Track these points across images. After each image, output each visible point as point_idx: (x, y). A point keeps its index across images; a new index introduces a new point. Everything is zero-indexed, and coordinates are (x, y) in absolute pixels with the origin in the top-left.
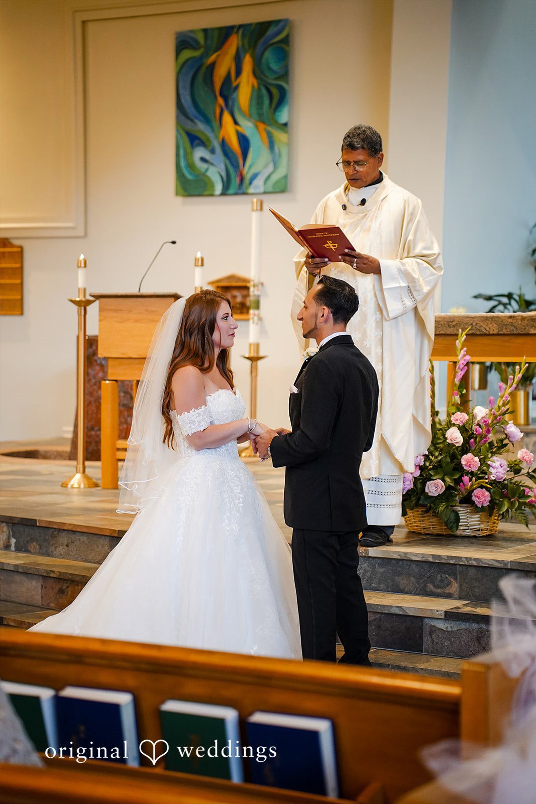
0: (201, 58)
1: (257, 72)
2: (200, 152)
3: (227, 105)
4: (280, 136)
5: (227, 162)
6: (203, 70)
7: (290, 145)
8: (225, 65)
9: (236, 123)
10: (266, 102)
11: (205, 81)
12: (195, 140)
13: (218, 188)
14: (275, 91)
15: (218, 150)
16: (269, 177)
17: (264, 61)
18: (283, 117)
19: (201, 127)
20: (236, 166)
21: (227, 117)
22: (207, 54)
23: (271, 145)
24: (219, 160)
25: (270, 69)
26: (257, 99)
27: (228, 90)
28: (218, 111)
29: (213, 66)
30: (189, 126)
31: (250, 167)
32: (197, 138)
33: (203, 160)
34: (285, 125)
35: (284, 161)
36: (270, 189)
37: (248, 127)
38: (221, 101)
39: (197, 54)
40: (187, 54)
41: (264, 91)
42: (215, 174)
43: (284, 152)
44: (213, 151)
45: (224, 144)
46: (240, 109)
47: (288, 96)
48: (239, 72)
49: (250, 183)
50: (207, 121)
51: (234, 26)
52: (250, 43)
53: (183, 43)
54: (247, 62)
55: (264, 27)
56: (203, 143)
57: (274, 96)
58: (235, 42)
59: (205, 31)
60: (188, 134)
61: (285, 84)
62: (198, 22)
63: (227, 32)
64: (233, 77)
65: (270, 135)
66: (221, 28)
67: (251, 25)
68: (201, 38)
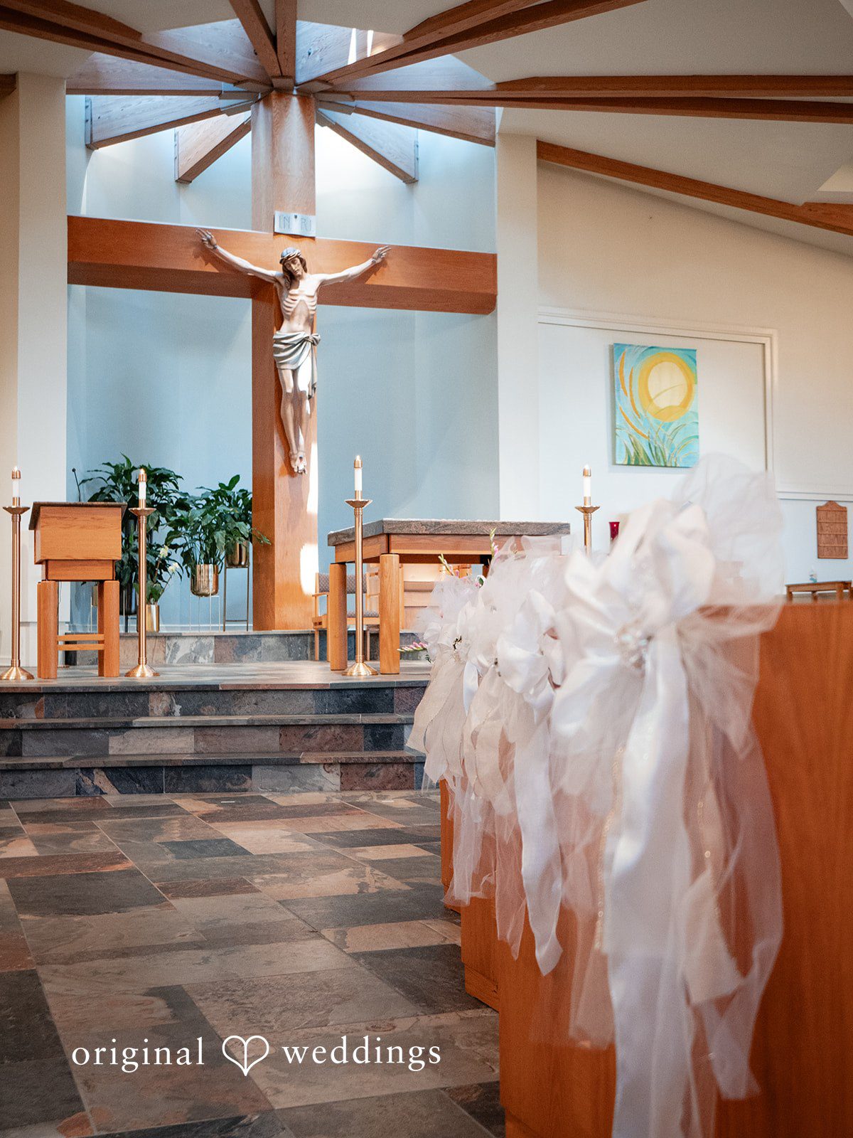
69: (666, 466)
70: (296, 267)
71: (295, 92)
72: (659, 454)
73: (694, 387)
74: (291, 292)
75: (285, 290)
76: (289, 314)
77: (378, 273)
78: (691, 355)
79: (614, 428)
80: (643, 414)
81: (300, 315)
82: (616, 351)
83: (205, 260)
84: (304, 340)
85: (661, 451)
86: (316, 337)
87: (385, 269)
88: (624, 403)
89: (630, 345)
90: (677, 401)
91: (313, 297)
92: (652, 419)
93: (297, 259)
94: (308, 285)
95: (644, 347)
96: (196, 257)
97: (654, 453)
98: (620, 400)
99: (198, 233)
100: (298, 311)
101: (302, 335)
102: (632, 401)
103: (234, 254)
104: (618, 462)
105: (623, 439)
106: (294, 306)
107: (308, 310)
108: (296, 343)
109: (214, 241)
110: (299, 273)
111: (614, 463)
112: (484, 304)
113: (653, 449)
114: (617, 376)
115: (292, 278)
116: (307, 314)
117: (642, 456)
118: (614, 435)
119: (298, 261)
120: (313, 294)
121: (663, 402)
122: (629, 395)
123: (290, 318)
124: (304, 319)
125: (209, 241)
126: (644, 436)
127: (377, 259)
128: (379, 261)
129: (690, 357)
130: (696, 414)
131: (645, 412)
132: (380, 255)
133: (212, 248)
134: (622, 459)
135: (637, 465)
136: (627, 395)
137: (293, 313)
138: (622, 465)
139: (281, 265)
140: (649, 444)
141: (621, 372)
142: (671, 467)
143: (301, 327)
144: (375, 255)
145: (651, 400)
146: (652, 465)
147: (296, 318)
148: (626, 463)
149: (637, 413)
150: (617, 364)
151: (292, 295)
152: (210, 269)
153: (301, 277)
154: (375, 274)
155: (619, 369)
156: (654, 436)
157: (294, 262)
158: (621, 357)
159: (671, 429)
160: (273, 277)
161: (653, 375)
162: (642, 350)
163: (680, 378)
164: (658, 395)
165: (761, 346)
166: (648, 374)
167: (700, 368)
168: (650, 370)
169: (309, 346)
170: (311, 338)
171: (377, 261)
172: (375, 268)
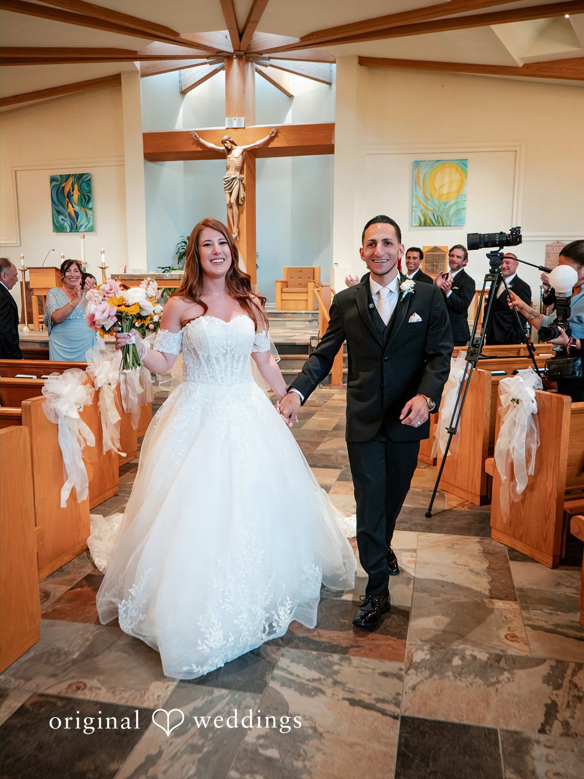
0: (60, 185)
1: (80, 189)
2: (61, 217)
3: (70, 201)
4: (89, 212)
5: (71, 221)
6: (60, 189)
7: (93, 215)
8: (68, 187)
9: (73, 207)
10: (84, 200)
11: (61, 192)
12: (59, 213)
13: (69, 230)
14: (87, 197)
15: (68, 217)
16: (86, 226)
17: (82, 187)
18: (90, 205)
19: (61, 208)
20: (74, 222)
21: (70, 205)
22: (61, 183)
23: (86, 215)
24: (68, 219)
25: (84, 189)
26: (80, 200)
27: (69, 196)
28: (67, 203)
29: (64, 187)
30: (57, 208)
31: (79, 222)
32: (60, 212)
33: (62, 219)
34: (91, 208)
35: (91, 220)
36: (87, 230)
37: (77, 208)
38: (67, 199)
39: (58, 183)
40: (54, 183)
41: (83, 197)
42: (67, 225)
43: (91, 218)
44: (66, 217)
45: (70, 215)
46: (74, 202)
47: (91, 199)
48: (73, 190)
49: (80, 228)
50: (63, 206)
51: (71, 175)
52: (77, 181)
53: (53, 179)
54: (76, 187)
55: (81, 175)
56: (62, 214)
57: (86, 199)
58: (71, 180)
59: (61, 176)
60: (56, 211)
61: (90, 195)
62: (58, 173)
63: (68, 176)
64: (71, 192)
65: (86, 212)
66: (66, 175)
67: (77, 174)
68: (59, 178)
69: (443, 226)
70: (229, 144)
71: (234, 57)
72: (440, 219)
73: (465, 180)
74: (229, 156)
75: (226, 156)
76: (228, 167)
77: (274, 141)
78: (464, 163)
79: (412, 206)
80: (430, 198)
82: (417, 164)
83: (196, 145)
84: (234, 178)
85: (441, 218)
86: (242, 176)
88: (418, 193)
89: (424, 161)
90: (454, 189)
92: (436, 201)
93: (228, 140)
94: (237, 152)
95: (432, 161)
96: (193, 144)
97: (436, 219)
98: (416, 192)
99: (190, 133)
100: (231, 165)
101: (233, 176)
102: (424, 192)
103: (207, 141)
105: (418, 212)
106: (229, 163)
107: (235, 164)
108: (230, 180)
109: (198, 136)
110: (230, 147)
111: (412, 226)
112: (329, 149)
113: (436, 217)
114: (415, 179)
116: (236, 166)
117: (428, 221)
118: (412, 210)
120: (239, 156)
121: (444, 190)
124: (234, 168)
125: (195, 136)
126: (431, 210)
129: (463, 164)
130: (465, 196)
131: (432, 196)
132: (273, 132)
133: (197, 139)
134: (417, 223)
135: (425, 225)
136: (421, 189)
138: (416, 226)
139: (223, 145)
140: (434, 215)
141: (418, 176)
142: (447, 226)
143: (233, 173)
144: (271, 132)
145: (436, 190)
146: (434, 226)
147: (230, 168)
148: (418, 225)
149: (426, 197)
151: (228, 158)
152: (199, 149)
153: (232, 148)
155: (416, 174)
156: (437, 210)
157: (226, 142)
158: (418, 167)
159: (448, 206)
160: (222, 150)
161: (439, 176)
162: (432, 162)
163: (456, 177)
164: (441, 186)
165: (513, 153)
166: (435, 176)
167: (469, 169)
168: (436, 173)
169: (237, 180)
170: (238, 177)
171: (272, 135)
172: (271, 139)
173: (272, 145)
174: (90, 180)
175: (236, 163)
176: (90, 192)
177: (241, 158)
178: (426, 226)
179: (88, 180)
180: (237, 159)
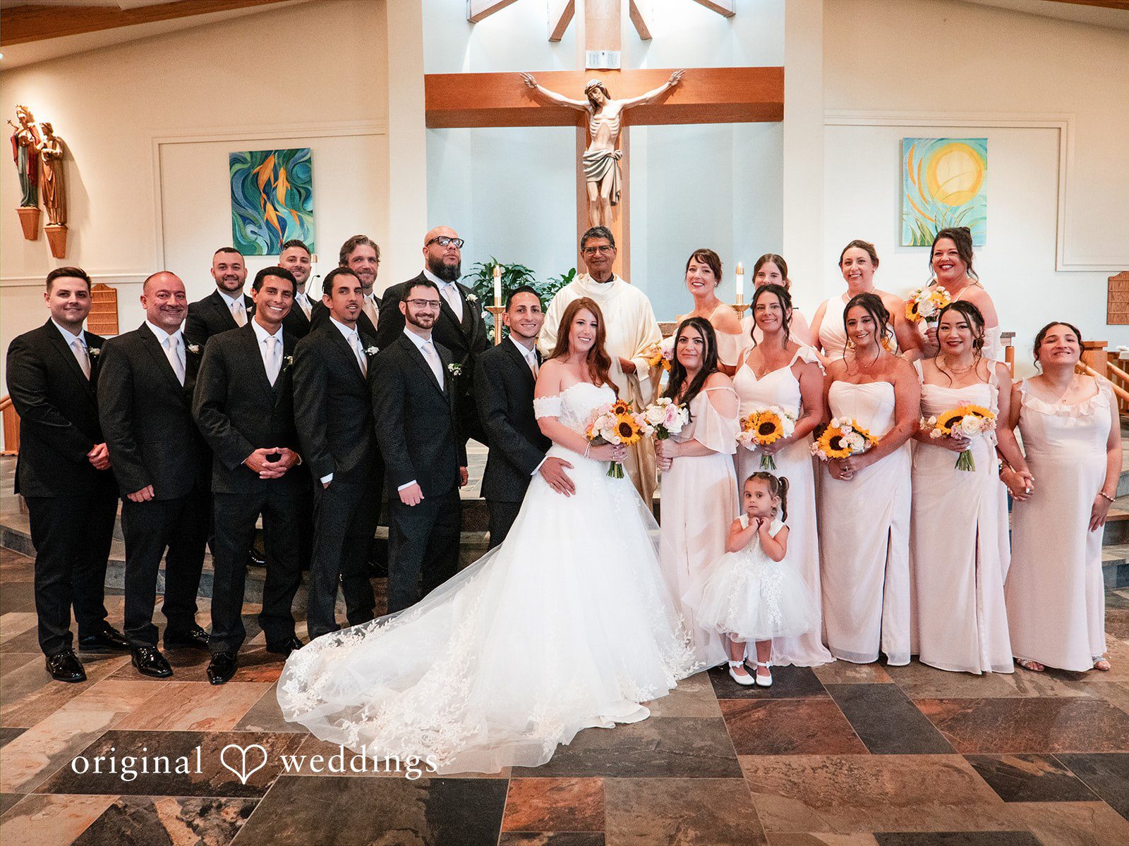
0: (249, 168)
1: (290, 178)
2: (250, 228)
3: (269, 199)
4: (306, 218)
5: (271, 234)
6: (251, 176)
7: (314, 224)
8: (266, 174)
9: (276, 210)
10: (297, 197)
11: (252, 183)
12: (246, 220)
13: (265, 250)
14: (302, 191)
15: (264, 227)
17: (294, 173)
18: (309, 207)
19: (250, 212)
20: (277, 236)
21: (269, 206)
22: (253, 167)
23: (302, 224)
24: (265, 231)
25: (299, 177)
26: (290, 196)
27: (269, 189)
28: (262, 202)
29: (257, 175)
30: (242, 211)
32: (248, 219)
33: (252, 232)
34: (312, 212)
35: (311, 232)
37: (283, 212)
38: (265, 196)
39: (246, 166)
40: (238, 166)
41: (295, 191)
42: (262, 242)
43: (311, 228)
44: (260, 227)
45: (268, 223)
46: (278, 201)
47: (313, 194)
48: (276, 179)
50: (255, 208)
51: (272, 151)
52: (283, 162)
53: (235, 160)
54: (282, 174)
55: (292, 153)
56: (253, 222)
57: (302, 194)
58: (272, 160)
59: (251, 153)
60: (241, 216)
61: (309, 187)
62: (244, 148)
63: (267, 154)
64: (272, 183)
65: (299, 217)
66: (262, 152)
67: (284, 150)
68: (248, 157)
70: (598, 96)
73: (984, 172)
74: (596, 116)
75: (592, 116)
76: (594, 135)
77: (675, 94)
78: (982, 143)
79: (901, 213)
80: (930, 200)
81: (603, 135)
82: (906, 145)
83: (530, 97)
84: (606, 156)
86: (618, 153)
87: (682, 90)
88: (912, 191)
89: (919, 139)
90: (967, 186)
91: (614, 119)
92: (940, 204)
93: (597, 88)
94: (611, 111)
95: (933, 139)
96: (523, 96)
98: (907, 188)
99: (522, 76)
100: (602, 132)
101: (604, 153)
102: (920, 189)
103: (552, 91)
104: (903, 245)
105: (910, 224)
106: (597, 128)
107: (610, 131)
108: (599, 159)
109: (535, 82)
110: (601, 100)
111: (901, 245)
112: (774, 113)
114: (906, 167)
115: (597, 106)
116: (609, 135)
118: (901, 219)
119: (599, 90)
120: (614, 117)
121: (952, 188)
122: (917, 184)
123: (595, 138)
124: (606, 138)
125: (531, 82)
126: (931, 219)
127: (672, 82)
128: (675, 83)
129: (981, 145)
130: (985, 198)
131: (932, 198)
132: (675, 79)
133: (533, 87)
134: (908, 240)
135: (922, 244)
136: (915, 184)
137: (597, 134)
138: (908, 246)
139: (587, 96)
140: (936, 227)
141: (910, 164)
143: (604, 145)
144: (671, 79)
145: (939, 187)
147: (600, 138)
148: (912, 244)
149: (924, 199)
150: (906, 156)
151: (595, 119)
152: (534, 104)
153: (603, 103)
154: (673, 95)
155: (907, 161)
156: (941, 219)
157: (595, 92)
158: (910, 150)
159: (958, 214)
160: (583, 106)
161: (942, 164)
162: (933, 141)
163: (969, 166)
164: (947, 182)
165: (1057, 131)
166: (937, 163)
167: (992, 155)
168: (939, 160)
169: (611, 160)
170: (613, 154)
171: (674, 84)
172: (671, 90)
173: (671, 101)
174: (309, 161)
175: (611, 129)
176: (310, 182)
177: (617, 120)
178: (924, 246)
179: (306, 161)
180: (613, 122)
